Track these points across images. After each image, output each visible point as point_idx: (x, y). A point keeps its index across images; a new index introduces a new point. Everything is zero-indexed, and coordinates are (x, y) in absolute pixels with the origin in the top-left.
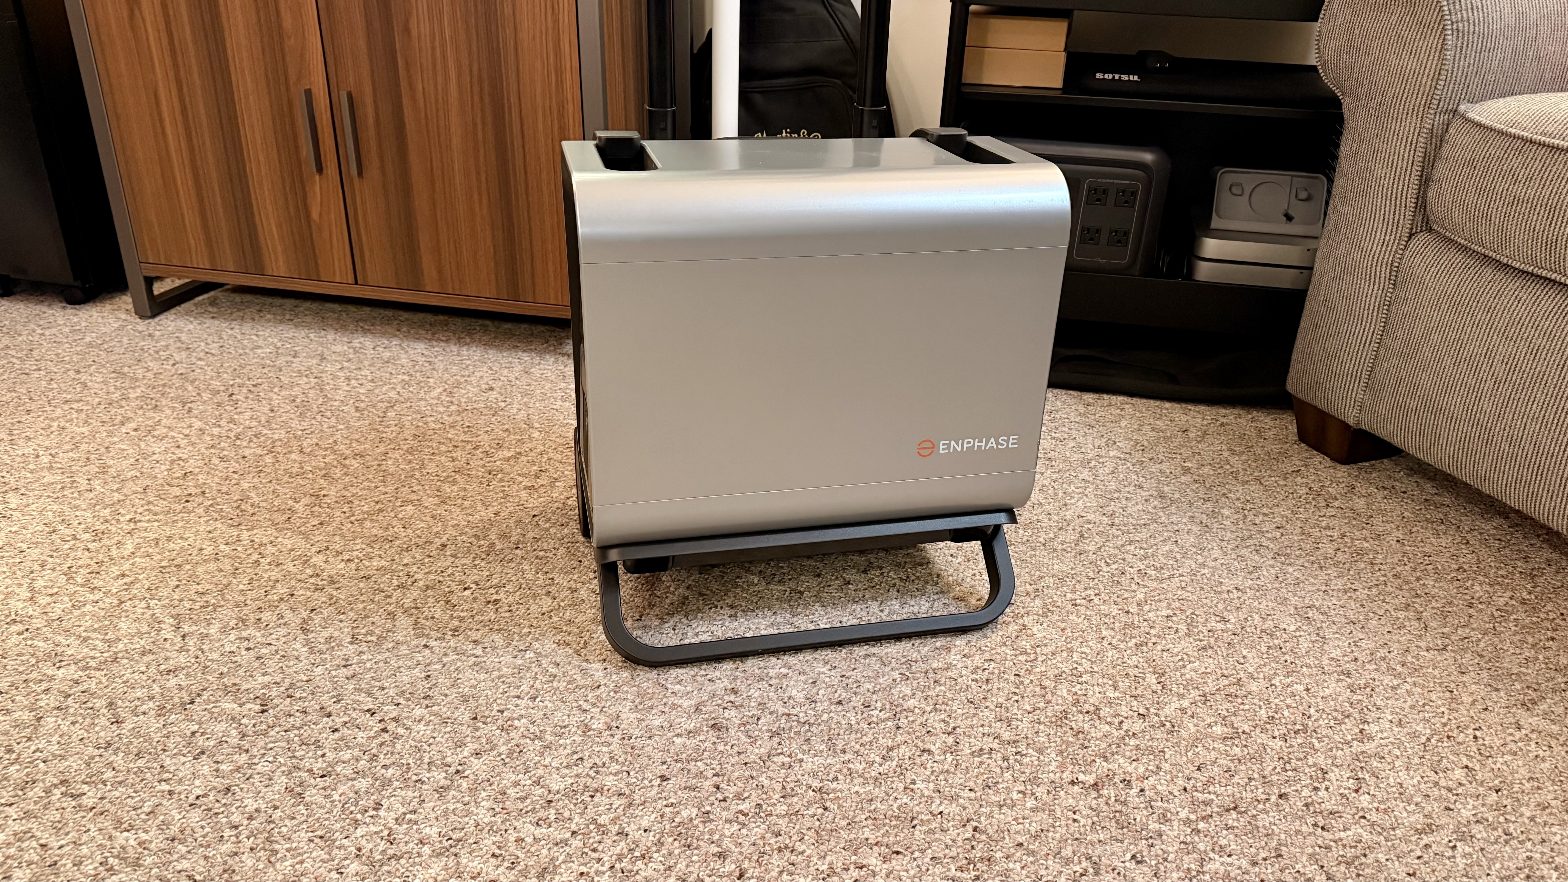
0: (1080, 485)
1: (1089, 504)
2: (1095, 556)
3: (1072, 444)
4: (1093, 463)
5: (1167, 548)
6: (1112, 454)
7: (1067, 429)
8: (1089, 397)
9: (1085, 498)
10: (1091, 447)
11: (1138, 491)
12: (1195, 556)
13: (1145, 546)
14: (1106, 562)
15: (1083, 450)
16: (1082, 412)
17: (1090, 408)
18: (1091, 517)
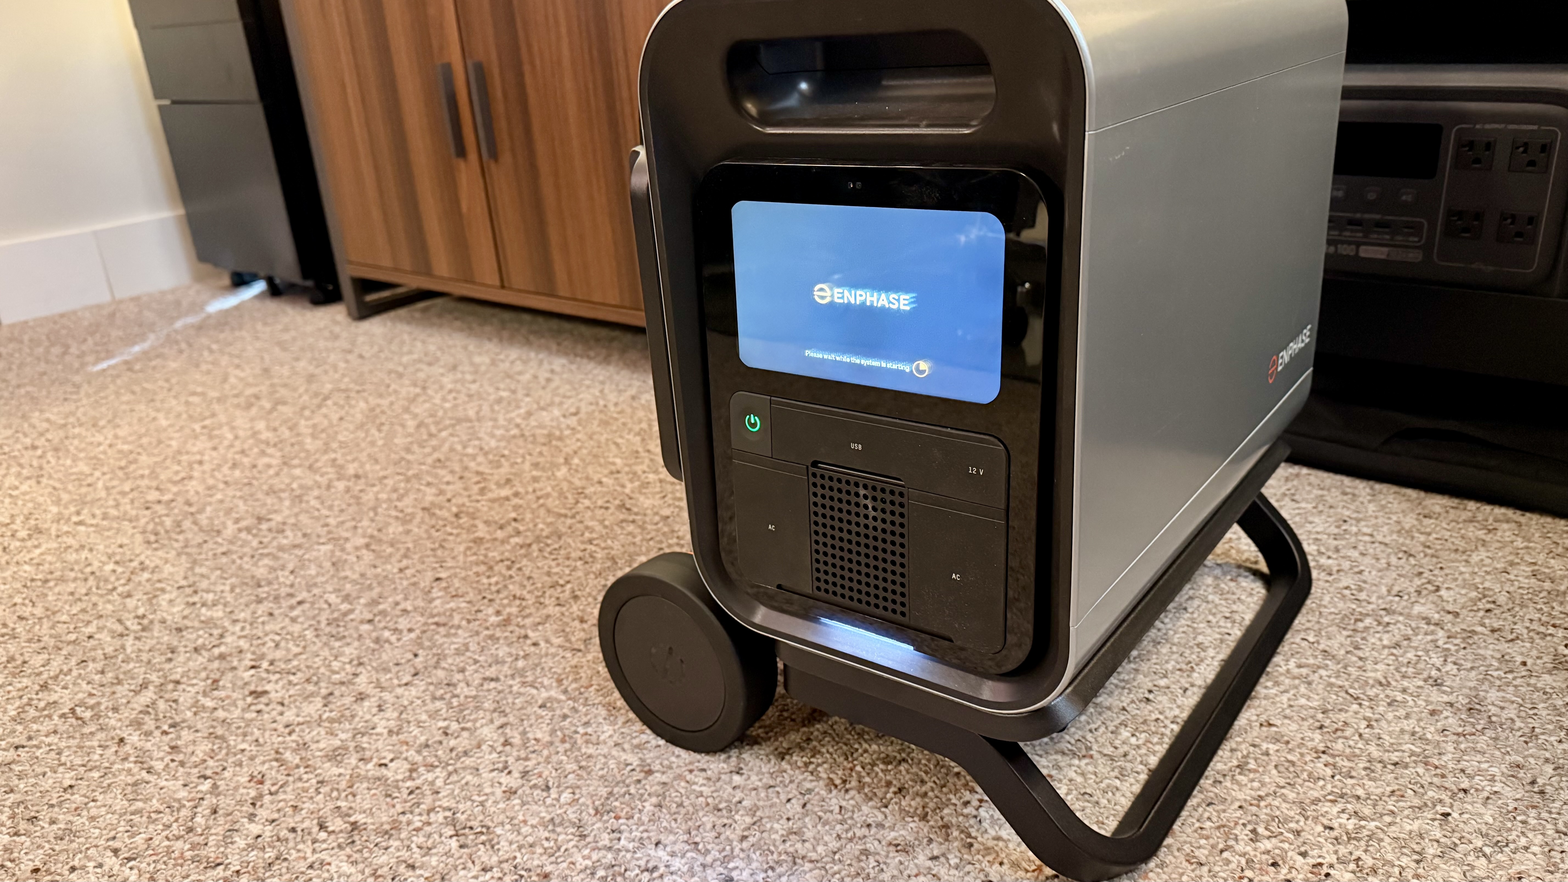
0: (1311, 661)
2: (1239, 813)
3: (1347, 581)
4: (1368, 621)
5: (1416, 826)
6: (1417, 609)
7: (1355, 554)
8: (1437, 503)
9: (1303, 689)
10: (1384, 590)
11: (1428, 689)
12: (1471, 858)
13: (1367, 811)
14: (1254, 831)
15: (1363, 596)
16: (1407, 527)
17: (1427, 521)
18: (1289, 728)
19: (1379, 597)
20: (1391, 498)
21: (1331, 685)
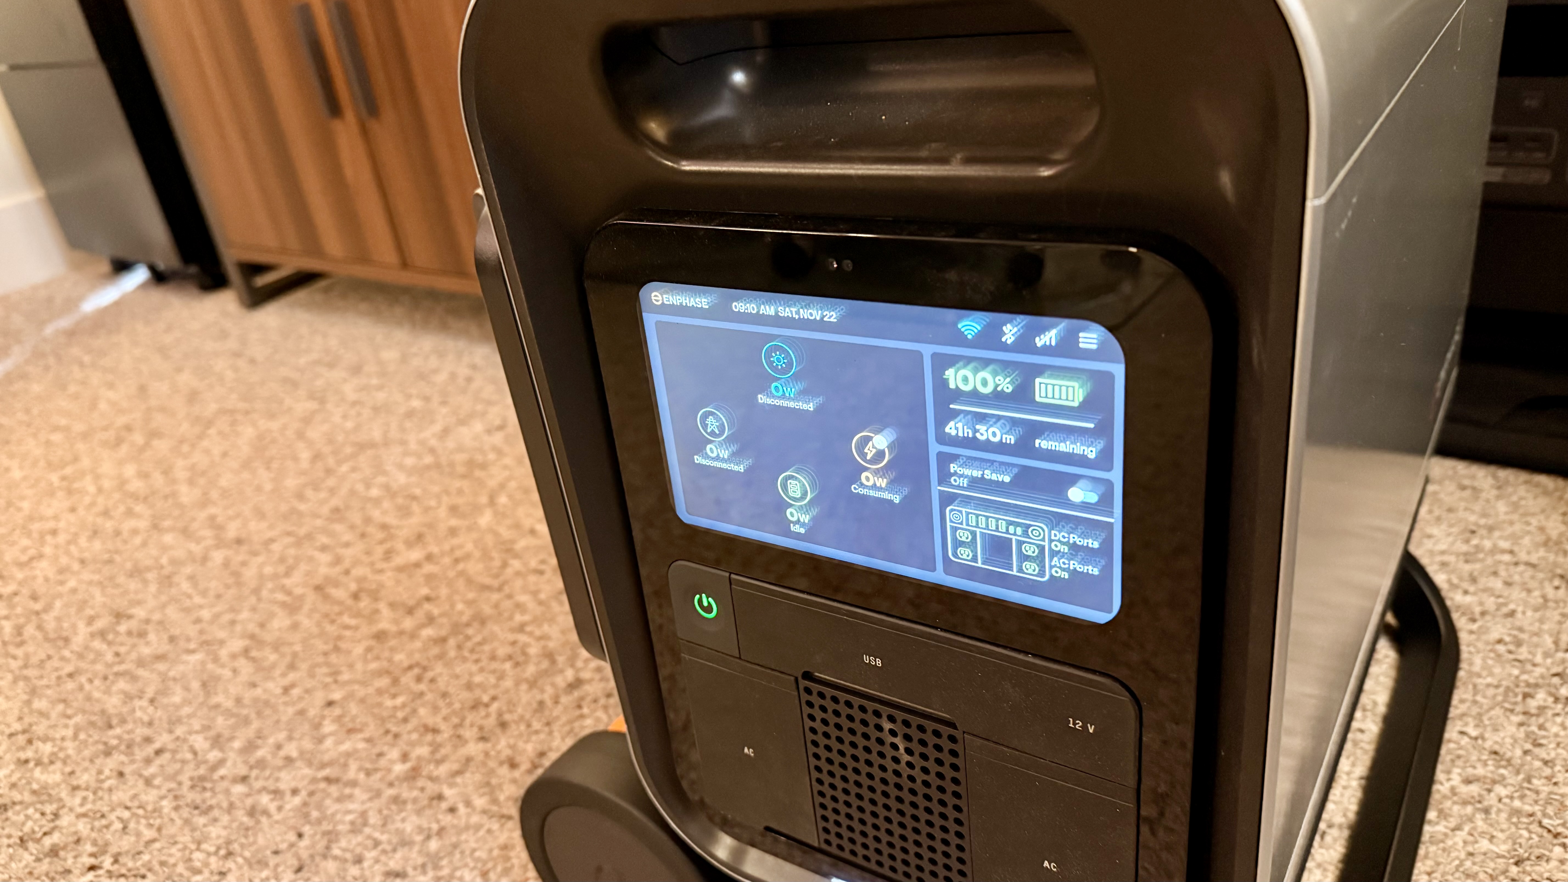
0: (1480, 771)
1: (1484, 844)
4: (1541, 697)
7: (1498, 584)
9: (1480, 821)
10: (1548, 641)
15: (1523, 653)
19: (1546, 655)
20: (1522, 491)
21: (1517, 812)
